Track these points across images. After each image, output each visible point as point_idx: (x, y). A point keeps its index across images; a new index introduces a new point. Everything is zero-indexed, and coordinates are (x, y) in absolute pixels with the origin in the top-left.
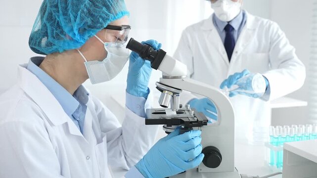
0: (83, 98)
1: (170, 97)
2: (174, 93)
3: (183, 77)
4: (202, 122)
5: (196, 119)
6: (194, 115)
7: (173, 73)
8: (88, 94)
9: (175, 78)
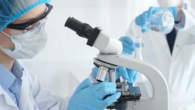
0: (19, 73)
1: (105, 72)
2: (110, 69)
3: (119, 53)
4: (133, 96)
5: (128, 93)
6: (128, 89)
7: (107, 50)
8: (23, 69)
9: (110, 54)
